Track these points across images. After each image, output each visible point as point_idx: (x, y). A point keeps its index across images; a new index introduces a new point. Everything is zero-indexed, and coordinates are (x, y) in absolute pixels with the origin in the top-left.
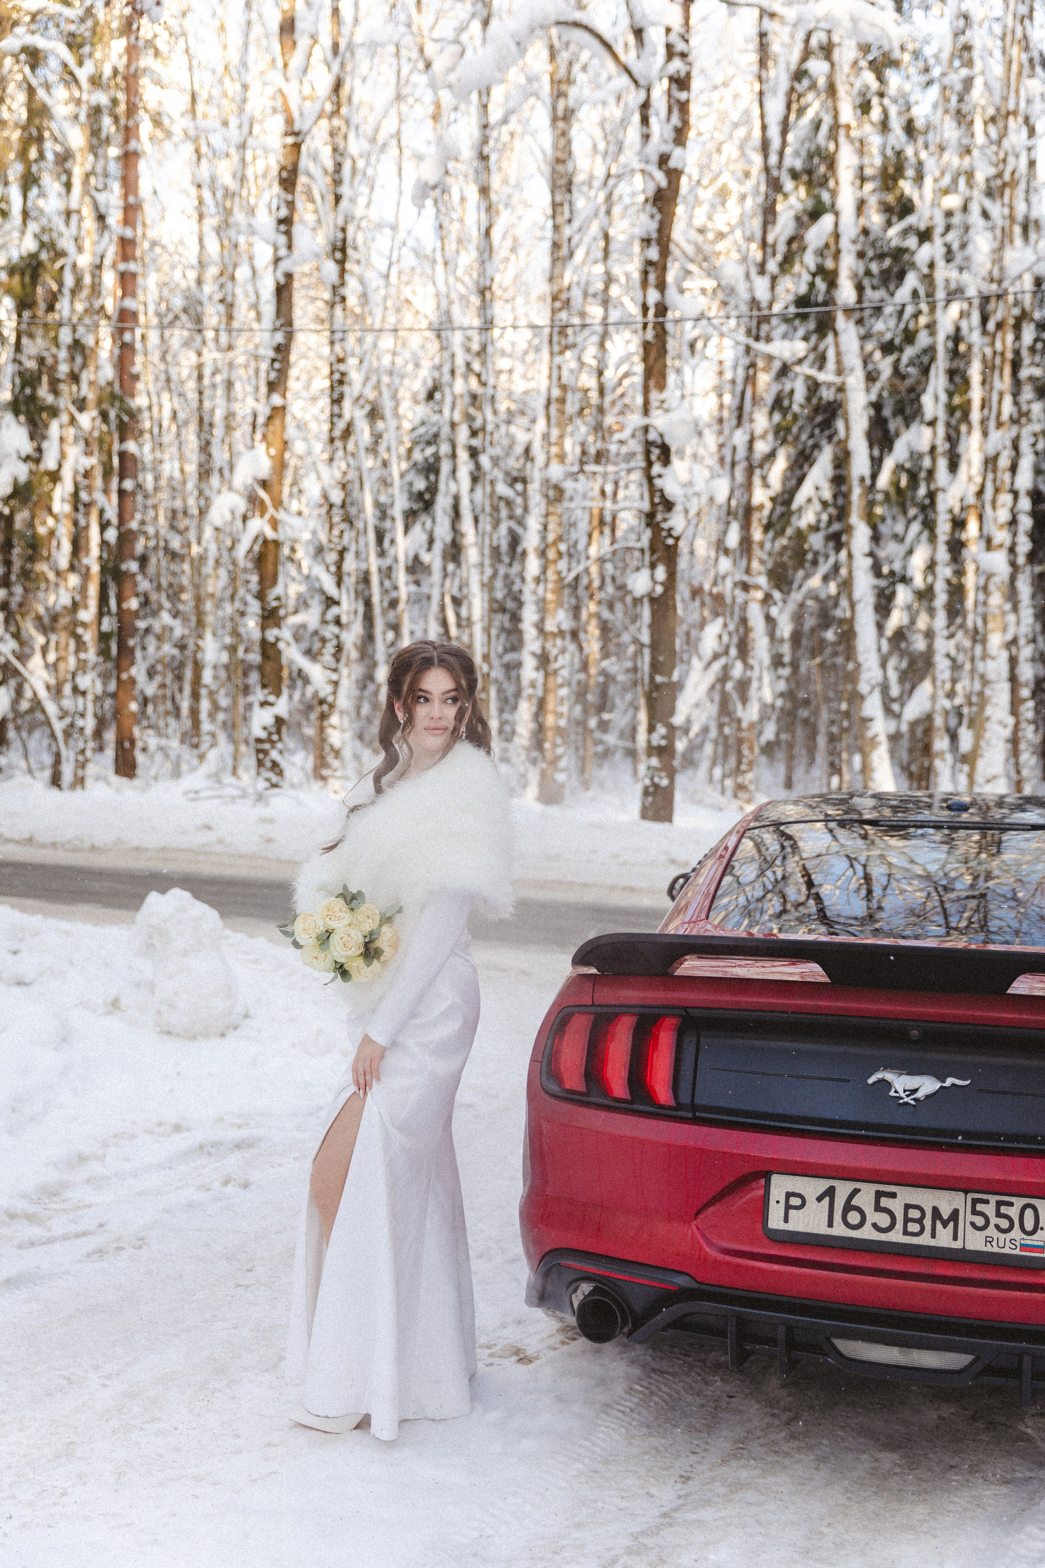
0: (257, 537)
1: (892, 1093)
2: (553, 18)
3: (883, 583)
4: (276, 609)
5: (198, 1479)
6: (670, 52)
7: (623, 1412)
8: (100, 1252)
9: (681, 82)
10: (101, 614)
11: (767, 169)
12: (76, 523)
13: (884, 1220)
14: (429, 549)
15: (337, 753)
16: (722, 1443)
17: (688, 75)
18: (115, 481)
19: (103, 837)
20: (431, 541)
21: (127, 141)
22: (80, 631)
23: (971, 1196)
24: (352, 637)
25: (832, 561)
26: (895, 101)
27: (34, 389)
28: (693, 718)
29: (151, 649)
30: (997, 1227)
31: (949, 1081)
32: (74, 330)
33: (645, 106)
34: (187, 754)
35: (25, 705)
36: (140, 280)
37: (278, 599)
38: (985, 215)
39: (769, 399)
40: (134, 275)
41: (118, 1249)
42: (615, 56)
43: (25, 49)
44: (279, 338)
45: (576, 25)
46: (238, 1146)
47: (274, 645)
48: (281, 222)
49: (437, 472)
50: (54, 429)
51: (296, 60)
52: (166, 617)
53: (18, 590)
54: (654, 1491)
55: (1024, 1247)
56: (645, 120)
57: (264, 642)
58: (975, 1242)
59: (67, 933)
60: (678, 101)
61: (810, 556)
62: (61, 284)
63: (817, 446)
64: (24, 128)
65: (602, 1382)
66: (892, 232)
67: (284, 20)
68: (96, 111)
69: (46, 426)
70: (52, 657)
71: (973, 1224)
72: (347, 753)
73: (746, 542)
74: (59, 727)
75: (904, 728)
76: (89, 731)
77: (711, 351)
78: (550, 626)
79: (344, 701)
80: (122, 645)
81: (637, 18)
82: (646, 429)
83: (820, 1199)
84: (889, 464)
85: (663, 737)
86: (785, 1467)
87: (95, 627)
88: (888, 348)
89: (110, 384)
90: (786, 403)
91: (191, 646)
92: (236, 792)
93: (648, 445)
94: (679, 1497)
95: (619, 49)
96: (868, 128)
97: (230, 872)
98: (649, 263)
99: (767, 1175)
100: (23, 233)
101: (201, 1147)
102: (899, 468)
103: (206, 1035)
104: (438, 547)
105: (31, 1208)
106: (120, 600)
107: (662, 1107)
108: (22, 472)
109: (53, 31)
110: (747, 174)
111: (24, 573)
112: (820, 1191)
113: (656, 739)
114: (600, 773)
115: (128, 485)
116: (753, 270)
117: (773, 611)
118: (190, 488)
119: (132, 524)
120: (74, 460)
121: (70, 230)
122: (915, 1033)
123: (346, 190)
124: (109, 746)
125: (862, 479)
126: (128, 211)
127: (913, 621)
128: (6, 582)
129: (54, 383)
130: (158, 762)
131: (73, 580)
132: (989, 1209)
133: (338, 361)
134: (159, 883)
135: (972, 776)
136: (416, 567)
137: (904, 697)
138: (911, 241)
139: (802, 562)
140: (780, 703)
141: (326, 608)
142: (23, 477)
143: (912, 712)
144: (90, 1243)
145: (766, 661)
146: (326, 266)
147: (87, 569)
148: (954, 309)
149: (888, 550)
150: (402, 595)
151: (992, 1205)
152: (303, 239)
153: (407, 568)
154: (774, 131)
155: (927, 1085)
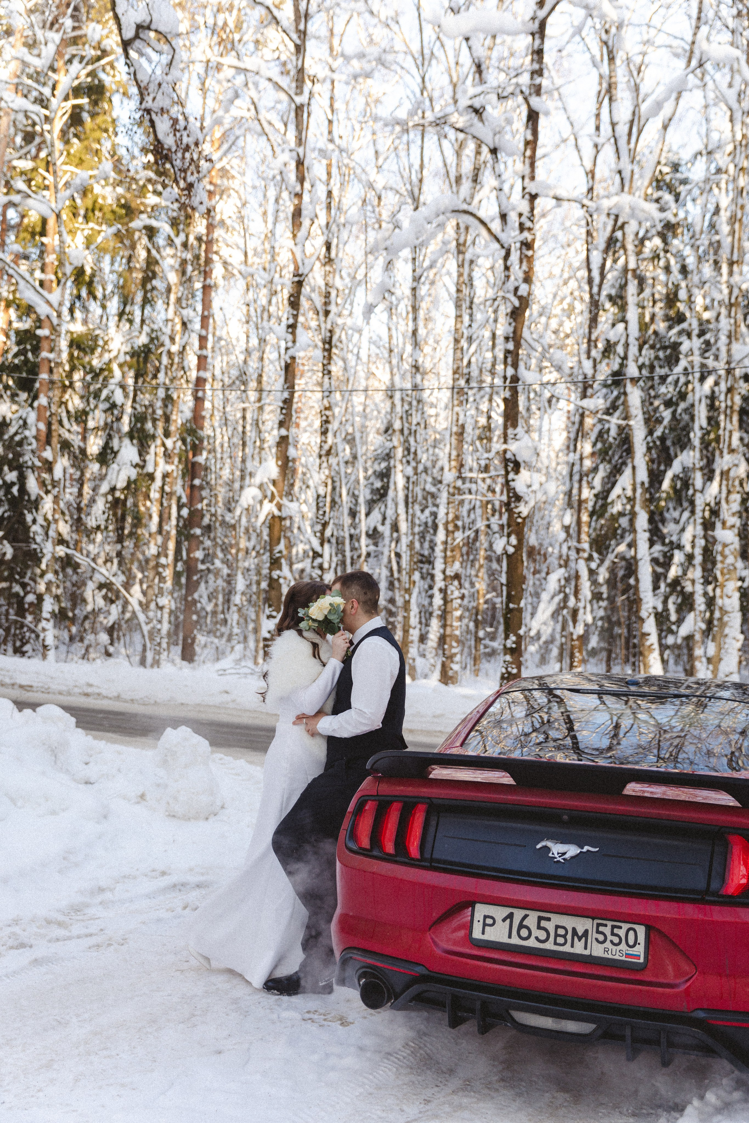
0: (268, 514)
1: (550, 855)
2: (450, 208)
3: (666, 549)
4: (279, 559)
5: (123, 1085)
6: (522, 227)
7: (399, 1059)
8: (98, 946)
9: (528, 245)
10: (176, 560)
11: (592, 296)
12: (162, 505)
13: (542, 935)
14: (383, 524)
16: (456, 1082)
17: (533, 240)
18: (189, 480)
20: (384, 519)
21: (205, 279)
22: (161, 570)
23: (596, 921)
26: (675, 256)
27: (143, 424)
28: (542, 632)
29: (211, 583)
30: (612, 942)
31: (586, 848)
32: (168, 389)
33: (507, 258)
35: (128, 615)
36: (209, 360)
37: (281, 552)
39: (593, 436)
40: (206, 357)
41: (109, 945)
42: (489, 231)
43: (146, 227)
44: (286, 395)
45: (466, 212)
46: (198, 886)
47: (277, 580)
48: (289, 327)
49: (388, 477)
50: (152, 448)
51: (302, 233)
52: (219, 563)
53: (127, 545)
55: (628, 955)
56: (506, 267)
57: (271, 578)
58: (598, 951)
59: (119, 753)
60: (526, 256)
61: (619, 532)
62: (160, 363)
63: (622, 464)
64: (145, 272)
65: (387, 1038)
66: (671, 333)
67: (295, 210)
68: (184, 262)
69: (149, 447)
70: (145, 586)
71: (597, 939)
73: (579, 522)
74: (146, 629)
75: (677, 641)
76: (163, 632)
77: (561, 404)
78: (449, 572)
80: (189, 578)
81: (503, 208)
82: (505, 451)
83: (504, 920)
84: (669, 475)
85: (514, 643)
86: (493, 1098)
87: (171, 567)
88: (668, 404)
89: (188, 422)
90: (605, 436)
92: (248, 671)
93: (506, 461)
94: (420, 1112)
95: (492, 226)
96: (659, 271)
97: (236, 720)
98: (508, 351)
99: (472, 904)
100: (140, 333)
101: (175, 886)
102: (676, 477)
103: (196, 818)
104: (388, 522)
105: (61, 918)
106: (189, 551)
107: (413, 859)
108: (133, 473)
109: (163, 216)
110: (582, 299)
111: (131, 534)
112: (505, 915)
113: (509, 644)
114: (485, 665)
115: (197, 482)
116: (584, 357)
117: (593, 565)
118: (237, 485)
119: (199, 506)
120: (162, 467)
121: (168, 330)
122: (565, 817)
123: (333, 308)
124: (180, 642)
125: (643, 484)
126: (205, 320)
127: (685, 573)
128: (120, 540)
129: (154, 420)
130: (206, 651)
131: (159, 539)
132: (607, 930)
133: (326, 409)
134: (176, 723)
135: (715, 672)
136: (374, 535)
137: (680, 621)
138: (684, 338)
139: (614, 535)
140: (600, 623)
141: (314, 558)
142: (133, 477)
143: (684, 630)
144: (93, 941)
145: (589, 596)
146: (319, 354)
147: (168, 533)
148: (710, 381)
149: (669, 529)
150: (364, 551)
151: (609, 928)
152: (303, 336)
153: (368, 535)
154: (596, 273)
155: (572, 850)
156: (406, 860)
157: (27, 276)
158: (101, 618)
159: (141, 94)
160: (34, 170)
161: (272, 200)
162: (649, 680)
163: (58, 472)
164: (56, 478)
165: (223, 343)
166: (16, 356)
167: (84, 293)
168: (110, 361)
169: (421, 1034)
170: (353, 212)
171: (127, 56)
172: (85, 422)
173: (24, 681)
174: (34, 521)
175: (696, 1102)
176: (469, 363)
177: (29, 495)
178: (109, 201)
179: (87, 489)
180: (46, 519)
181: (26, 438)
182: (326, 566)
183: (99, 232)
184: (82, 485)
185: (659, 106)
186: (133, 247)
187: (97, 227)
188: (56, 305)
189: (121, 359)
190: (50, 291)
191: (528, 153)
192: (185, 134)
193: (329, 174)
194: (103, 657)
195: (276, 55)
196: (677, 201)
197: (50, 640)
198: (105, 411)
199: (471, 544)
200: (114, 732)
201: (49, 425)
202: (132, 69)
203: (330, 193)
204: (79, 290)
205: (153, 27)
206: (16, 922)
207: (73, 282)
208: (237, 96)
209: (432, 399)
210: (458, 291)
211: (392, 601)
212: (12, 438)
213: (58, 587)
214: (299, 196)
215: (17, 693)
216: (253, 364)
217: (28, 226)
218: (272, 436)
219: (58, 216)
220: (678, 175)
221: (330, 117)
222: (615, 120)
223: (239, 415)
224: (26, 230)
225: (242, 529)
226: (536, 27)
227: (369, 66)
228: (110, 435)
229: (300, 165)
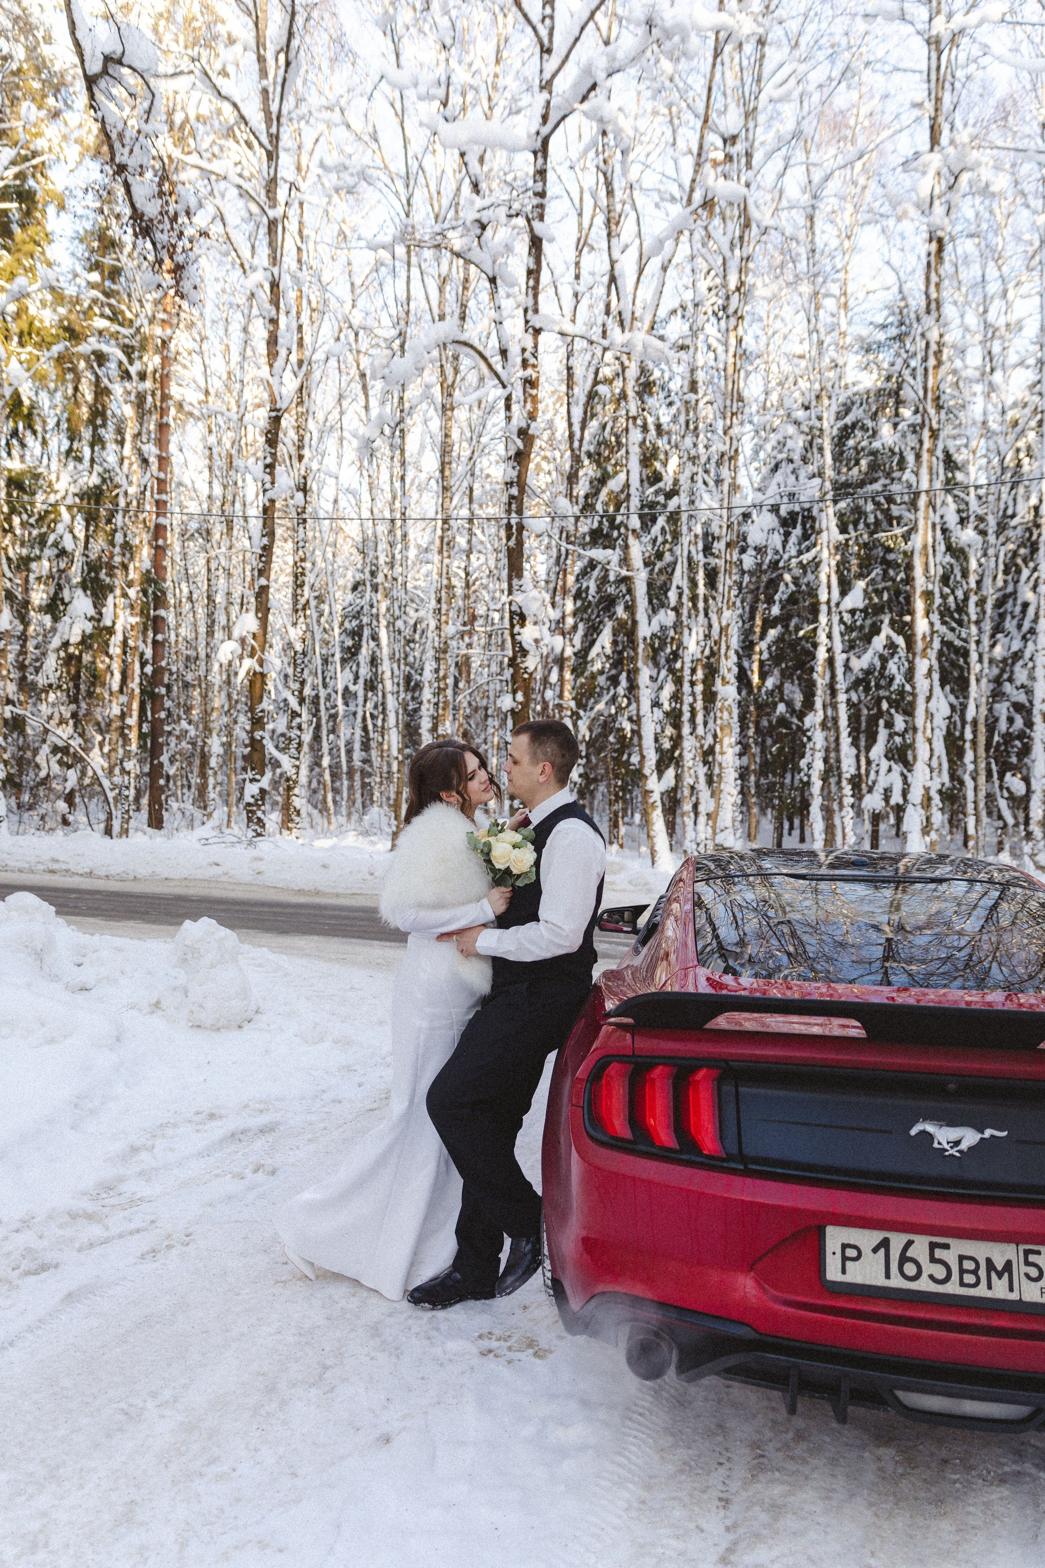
0: (249, 671)
1: (936, 1145)
2: (448, 338)
4: (262, 718)
6: (525, 364)
8: (154, 1252)
9: (532, 383)
10: (141, 721)
11: (572, 448)
12: (123, 661)
13: (940, 1272)
14: (355, 683)
15: (298, 813)
17: (537, 378)
18: (150, 634)
19: (143, 871)
20: (356, 677)
21: (161, 417)
22: (126, 731)
23: (1022, 1247)
24: (307, 737)
25: (612, 692)
27: (97, 574)
29: (173, 744)
31: (988, 1133)
32: (125, 535)
33: (508, 399)
34: (198, 814)
35: (87, 781)
36: (170, 506)
37: (262, 711)
38: (705, 483)
39: (574, 591)
40: (165, 503)
41: (169, 1247)
42: (488, 365)
43: (94, 353)
44: (265, 541)
45: (463, 343)
46: (262, 1131)
47: (260, 741)
48: (267, 466)
49: (360, 636)
50: (110, 600)
51: (279, 362)
52: (184, 724)
53: (83, 705)
56: (508, 407)
57: (253, 740)
58: (1031, 1293)
59: (119, 950)
60: (530, 395)
61: (597, 690)
62: (116, 506)
63: (602, 622)
64: (92, 406)
67: (270, 337)
68: (141, 395)
69: (105, 598)
70: (106, 749)
71: (1027, 1275)
72: (303, 813)
73: (562, 680)
74: (111, 795)
76: (131, 798)
78: (442, 731)
79: (303, 779)
80: (154, 742)
81: (503, 343)
82: (510, 604)
83: (875, 1250)
87: (136, 730)
89: (148, 571)
90: (584, 594)
91: (200, 743)
92: (235, 840)
93: (512, 613)
95: (491, 360)
98: (512, 497)
99: (819, 1228)
100: (91, 472)
101: (233, 1134)
103: (227, 1028)
104: (361, 681)
105: (89, 1206)
106: (153, 712)
107: (711, 1158)
108: (89, 627)
109: (113, 342)
111: (88, 694)
112: (875, 1243)
115: (160, 637)
119: (161, 664)
120: (123, 619)
121: (123, 471)
122: (952, 1086)
123: (306, 452)
124: (144, 808)
125: (645, 639)
126: (162, 461)
128: (75, 699)
129: (111, 569)
131: (122, 698)
132: (1041, 1260)
133: (301, 559)
136: (345, 694)
138: (660, 498)
139: (593, 693)
141: (292, 718)
142: (89, 631)
144: (141, 1243)
147: (131, 691)
150: (341, 711)
152: (281, 477)
154: (576, 428)
155: (969, 1137)
156: (699, 1159)
158: (56, 785)
163: (4, 624)
164: (3, 629)
167: (21, 427)
168: (57, 502)
171: (92, 97)
172: (29, 570)
178: (49, 323)
179: (30, 646)
182: (305, 726)
183: (39, 357)
184: (25, 641)
185: (661, 243)
187: (35, 352)
189: (69, 501)
191: (531, 283)
193: (300, 306)
194: (62, 827)
197: (2, 811)
198: (53, 559)
202: (100, 114)
203: (300, 328)
204: (16, 422)
205: (124, 61)
207: (9, 414)
211: (367, 761)
214: (274, 322)
221: (300, 245)
225: (217, 687)
226: (538, 145)
227: (350, 181)
228: (59, 585)
229: (275, 285)
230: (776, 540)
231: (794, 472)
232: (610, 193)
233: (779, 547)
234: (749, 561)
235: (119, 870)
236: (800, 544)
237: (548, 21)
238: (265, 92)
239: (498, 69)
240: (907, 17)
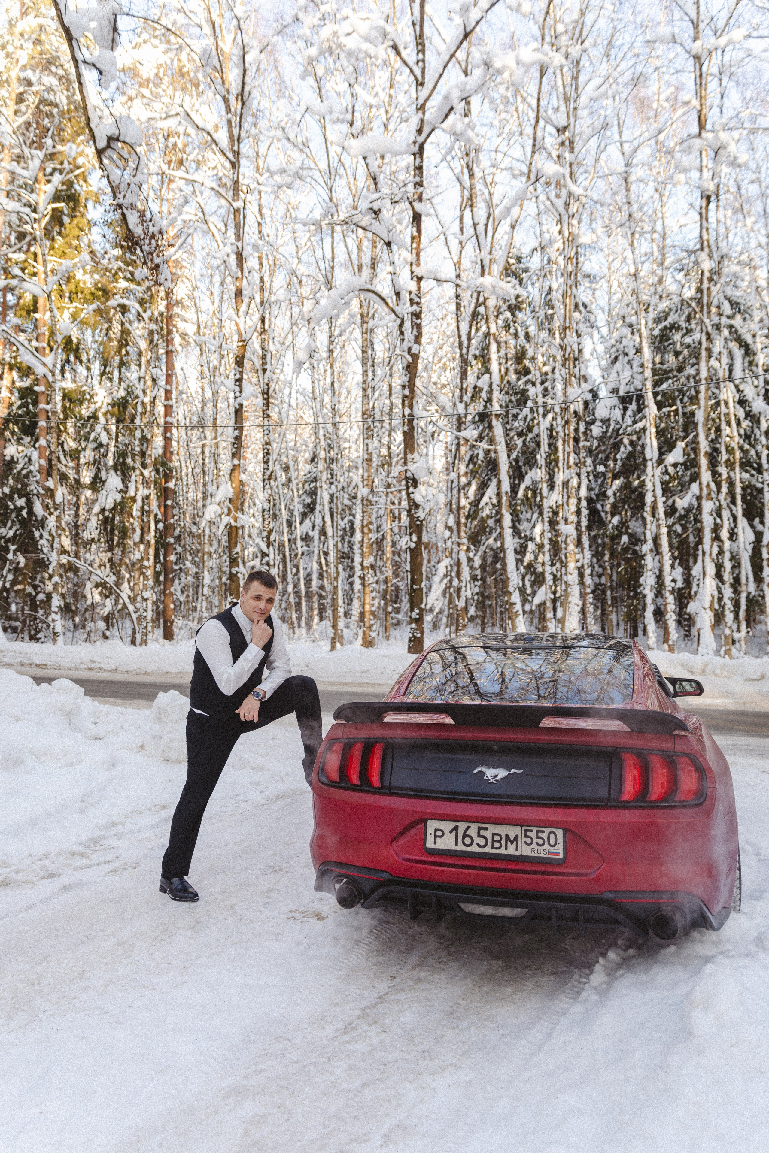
0: (227, 525)
1: (485, 778)
2: (358, 288)
3: (522, 541)
4: (237, 558)
5: (145, 987)
6: (412, 302)
7: (367, 945)
8: (115, 871)
9: (417, 315)
10: (156, 563)
11: (461, 356)
12: (142, 521)
13: (482, 842)
14: (313, 530)
16: (414, 959)
17: (421, 312)
18: (162, 501)
19: (151, 668)
20: (314, 527)
21: (168, 346)
22: (144, 570)
23: (524, 828)
25: (497, 531)
26: (521, 325)
27: (124, 459)
28: (435, 605)
29: (183, 579)
30: (537, 843)
31: (513, 771)
32: (143, 431)
33: (401, 326)
35: (120, 606)
36: (174, 408)
37: (238, 554)
38: (560, 374)
39: (467, 458)
40: (171, 406)
41: (124, 869)
42: (387, 304)
43: (119, 306)
44: (237, 433)
45: (369, 290)
47: (236, 575)
48: (236, 381)
49: (315, 495)
50: (133, 477)
51: (243, 308)
52: (189, 564)
53: (117, 553)
54: (377, 985)
55: (550, 853)
56: (401, 332)
57: (231, 573)
58: (526, 851)
60: (416, 324)
61: (488, 530)
62: (136, 411)
63: (489, 479)
64: (120, 340)
65: (357, 929)
66: (520, 382)
67: (237, 291)
68: (151, 333)
69: (130, 476)
70: (132, 584)
71: (525, 842)
73: (458, 523)
74: (134, 616)
75: (534, 608)
76: (150, 618)
77: (442, 437)
78: (366, 564)
80: (166, 577)
81: (397, 288)
82: (406, 472)
83: (451, 832)
84: (523, 487)
85: (417, 614)
87: (152, 568)
88: (520, 435)
89: (160, 456)
90: (475, 460)
93: (407, 479)
94: (389, 987)
95: (389, 301)
96: (510, 337)
98: (405, 396)
99: (425, 821)
100: (119, 388)
102: (527, 488)
104: (317, 528)
105: (82, 850)
106: (165, 556)
107: (375, 788)
108: (118, 497)
109: (132, 297)
110: (454, 359)
111: (118, 544)
112: (451, 828)
113: (414, 615)
114: (394, 632)
115: (169, 502)
116: (457, 401)
117: (471, 555)
118: (200, 504)
119: (172, 521)
120: (143, 491)
121: (140, 386)
122: (495, 747)
123: (268, 367)
124: (162, 625)
125: (506, 493)
126: (169, 377)
127: (536, 558)
128: (111, 549)
129: (134, 456)
130: (182, 632)
131: (142, 547)
132: (533, 835)
133: (267, 444)
134: (166, 688)
135: (562, 629)
136: (307, 539)
137: (534, 593)
138: (529, 386)
139: (484, 532)
140: (476, 597)
141: (262, 557)
142: (119, 500)
143: (537, 600)
144: (109, 867)
145: (469, 578)
146: (259, 401)
147: (149, 542)
148: (550, 416)
149: (524, 526)
150: (300, 551)
151: (534, 832)
152: (247, 388)
153: (302, 539)
154: (464, 339)
155: (502, 773)
156: (369, 789)
157: (26, 343)
158: (98, 610)
159: (114, 193)
160: (26, 261)
161: (217, 285)
162: (518, 637)
163: (59, 498)
164: (57, 502)
165: (184, 396)
166: (19, 408)
167: (72, 358)
168: (96, 410)
169: (382, 922)
170: (281, 294)
171: (101, 162)
172: (78, 458)
173: (38, 661)
174: (41, 537)
175: (601, 960)
176: (373, 407)
177: (36, 516)
178: (89, 285)
179: (82, 511)
180: (51, 535)
181: (31, 472)
182: (272, 563)
183: (82, 310)
184: (78, 508)
185: (508, 210)
186: (110, 321)
187: (80, 306)
188: (51, 367)
189: (105, 409)
190: (44, 355)
191: (415, 245)
192: (151, 224)
193: (261, 264)
194: (102, 640)
195: (215, 172)
196: (521, 284)
197: (59, 629)
198: (94, 450)
199: (379, 543)
200: (114, 697)
201: (50, 461)
202: (106, 173)
203: (262, 279)
204: (68, 356)
205: (121, 138)
206: (46, 856)
207: (63, 350)
208: (187, 202)
209: (346, 436)
210: (364, 352)
211: (322, 587)
212: (19, 472)
213: (63, 587)
214: (239, 279)
215: (35, 671)
216: (209, 410)
217: (24, 305)
218: (226, 466)
219: (49, 296)
220: (521, 265)
221: (260, 220)
222: (476, 221)
223: (199, 451)
224: (22, 309)
225: (207, 537)
226: (416, 149)
227: (289, 180)
228: (98, 468)
229: (240, 256)
230: (617, 414)
231: (629, 362)
232: (471, 175)
233: (620, 419)
234: (596, 430)
235: (135, 667)
236: (634, 416)
237: (420, 64)
238: (229, 121)
239: (392, 92)
240: (678, 41)
